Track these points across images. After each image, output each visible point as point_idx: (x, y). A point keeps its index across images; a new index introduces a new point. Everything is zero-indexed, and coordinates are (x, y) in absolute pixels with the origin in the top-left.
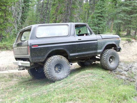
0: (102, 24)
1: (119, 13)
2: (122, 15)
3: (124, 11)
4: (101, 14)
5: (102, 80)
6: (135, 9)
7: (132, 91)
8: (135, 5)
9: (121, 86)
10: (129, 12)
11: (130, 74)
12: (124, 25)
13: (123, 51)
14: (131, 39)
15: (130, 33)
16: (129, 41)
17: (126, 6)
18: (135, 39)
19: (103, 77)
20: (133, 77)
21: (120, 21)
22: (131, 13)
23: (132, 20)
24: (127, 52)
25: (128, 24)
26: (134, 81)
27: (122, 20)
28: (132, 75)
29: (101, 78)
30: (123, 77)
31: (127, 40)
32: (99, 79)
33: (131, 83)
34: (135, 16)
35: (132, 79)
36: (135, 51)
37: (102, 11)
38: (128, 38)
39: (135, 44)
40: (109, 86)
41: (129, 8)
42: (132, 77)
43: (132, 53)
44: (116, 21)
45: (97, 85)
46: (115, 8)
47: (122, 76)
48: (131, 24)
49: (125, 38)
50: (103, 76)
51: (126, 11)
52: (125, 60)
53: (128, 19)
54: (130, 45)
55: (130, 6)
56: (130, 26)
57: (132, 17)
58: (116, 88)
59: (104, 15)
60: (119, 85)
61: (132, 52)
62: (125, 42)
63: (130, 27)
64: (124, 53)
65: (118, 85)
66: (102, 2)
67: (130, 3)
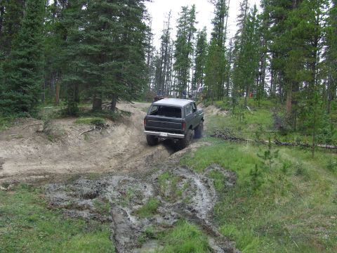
0: (30, 84)
1: (74, 58)
2: (80, 63)
3: (84, 54)
4: (29, 60)
5: (30, 228)
6: (110, 50)
7: (103, 244)
8: (107, 40)
9: (79, 236)
10: (95, 56)
11: (99, 205)
12: (87, 86)
13: (86, 150)
14: (103, 119)
15: (100, 105)
16: (99, 125)
17: (89, 41)
18: (112, 119)
19: (31, 221)
20: (108, 210)
21: (75, 78)
22: (99, 58)
23: (103, 75)
24: (94, 150)
25: (96, 84)
26: (109, 221)
27: (81, 74)
28: (104, 206)
29: (25, 223)
30: (85, 214)
31: (93, 123)
32: (19, 227)
33: (103, 225)
34: (109, 65)
35: (105, 216)
36: (114, 148)
37: (30, 53)
38: (95, 118)
39: (113, 131)
40: (45, 241)
41: (95, 47)
42: (106, 211)
43: (107, 152)
44: (66, 78)
45: (13, 244)
46: (62, 45)
47: (82, 210)
48: (101, 85)
49: (90, 119)
50: (31, 217)
51: (88, 55)
52: (90, 171)
53: (94, 72)
54: (101, 133)
55: (97, 42)
56: (100, 90)
57: (103, 69)
58: (64, 244)
59: (35, 62)
60: (73, 235)
61: (107, 149)
62: (88, 126)
63: (100, 93)
64: (87, 153)
65: (69, 235)
66: (29, 29)
67: (97, 36)
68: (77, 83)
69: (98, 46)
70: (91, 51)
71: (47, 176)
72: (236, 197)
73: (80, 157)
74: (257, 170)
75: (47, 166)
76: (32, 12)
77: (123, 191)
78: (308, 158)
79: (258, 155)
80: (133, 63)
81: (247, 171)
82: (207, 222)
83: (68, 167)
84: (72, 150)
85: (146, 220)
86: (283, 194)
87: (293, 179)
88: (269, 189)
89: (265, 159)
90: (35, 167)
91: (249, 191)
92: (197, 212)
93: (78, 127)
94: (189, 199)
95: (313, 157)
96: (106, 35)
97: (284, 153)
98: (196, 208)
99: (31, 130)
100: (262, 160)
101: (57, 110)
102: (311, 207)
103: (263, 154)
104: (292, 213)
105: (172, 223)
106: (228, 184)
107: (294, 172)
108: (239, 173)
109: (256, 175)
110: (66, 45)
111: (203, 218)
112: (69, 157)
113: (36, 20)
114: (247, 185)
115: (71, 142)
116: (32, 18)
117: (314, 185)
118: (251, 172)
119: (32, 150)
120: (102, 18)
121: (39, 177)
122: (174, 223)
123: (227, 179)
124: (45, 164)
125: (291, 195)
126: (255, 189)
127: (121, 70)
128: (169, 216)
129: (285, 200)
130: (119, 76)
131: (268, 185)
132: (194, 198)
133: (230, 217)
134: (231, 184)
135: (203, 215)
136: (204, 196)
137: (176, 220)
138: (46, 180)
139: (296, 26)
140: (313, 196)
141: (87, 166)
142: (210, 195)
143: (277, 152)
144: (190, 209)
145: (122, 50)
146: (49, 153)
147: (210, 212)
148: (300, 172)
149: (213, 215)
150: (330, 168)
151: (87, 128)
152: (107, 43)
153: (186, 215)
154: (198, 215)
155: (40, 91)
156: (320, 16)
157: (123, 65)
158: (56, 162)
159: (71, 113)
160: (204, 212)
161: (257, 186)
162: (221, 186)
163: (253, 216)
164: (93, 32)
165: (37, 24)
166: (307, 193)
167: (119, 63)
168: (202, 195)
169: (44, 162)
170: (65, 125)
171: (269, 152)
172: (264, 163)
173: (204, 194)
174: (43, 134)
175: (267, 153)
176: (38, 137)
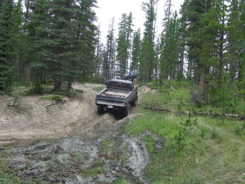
0: (5, 69)
1: (39, 49)
2: (44, 53)
3: (48, 47)
4: (4, 51)
6: (67, 44)
8: (64, 36)
10: (56, 48)
12: (50, 71)
13: (47, 120)
14: (62, 96)
15: (60, 85)
16: (58, 101)
17: (52, 37)
18: (68, 96)
21: (40, 65)
22: (59, 49)
23: (61, 63)
24: (54, 120)
25: (55, 69)
27: (45, 62)
31: (54, 99)
34: (67, 55)
36: (70, 118)
37: (5, 46)
38: (55, 95)
39: (69, 105)
41: (55, 41)
43: (64, 121)
44: (33, 65)
46: (31, 40)
48: (60, 70)
49: (51, 96)
51: (50, 47)
52: (49, 137)
53: (55, 60)
54: (60, 107)
55: (57, 38)
56: (59, 74)
57: (61, 57)
59: (9, 53)
61: (64, 119)
62: (50, 102)
63: (59, 76)
64: (48, 122)
66: (4, 27)
67: (57, 33)
68: (42, 68)
69: (58, 40)
70: (52, 44)
71: (13, 142)
72: (164, 157)
73: (42, 126)
74: (180, 136)
75: (15, 133)
76: (7, 15)
77: (73, 154)
78: (219, 125)
79: (180, 123)
80: (84, 53)
81: (172, 136)
82: (141, 179)
83: (32, 134)
84: (36, 120)
85: (90, 179)
86: (201, 155)
87: (208, 142)
88: (191, 150)
89: (187, 126)
90: (4, 134)
91: (174, 152)
92: (133, 170)
93: (42, 102)
94: (126, 159)
95: (222, 124)
96: (64, 32)
97: (201, 121)
98: (132, 167)
99: (4, 105)
100: (184, 127)
101: (27, 90)
102: (226, 165)
103: (184, 122)
104: (210, 171)
105: (111, 181)
106: (158, 146)
107: (209, 136)
108: (166, 137)
109: (180, 139)
110: (33, 40)
111: (138, 175)
112: (33, 126)
113: (10, 21)
114: (173, 147)
115: (35, 114)
116: (7, 19)
117: (226, 147)
118: (176, 137)
119: (4, 120)
120: (61, 19)
121: (7, 142)
122: (114, 181)
123: (157, 142)
124: (14, 132)
125: (208, 155)
126: (179, 151)
127: (75, 59)
128: (110, 175)
129: (204, 159)
130: (74, 63)
131: (189, 147)
132: (131, 159)
133: (160, 175)
134: (160, 147)
135: (138, 173)
136: (139, 157)
137: (115, 179)
138: (12, 144)
139: (207, 25)
140: (226, 156)
141: (48, 133)
142: (144, 155)
143: (195, 121)
144: (127, 168)
145: (76, 43)
146: (17, 122)
147: (144, 171)
148: (214, 136)
149: (146, 173)
150: (237, 132)
151: (49, 103)
152: (64, 38)
153: (124, 173)
154: (133, 173)
155: (12, 74)
156: (225, 17)
157: (77, 55)
158: (22, 129)
159: (37, 92)
160: (138, 170)
161: (181, 148)
162: (152, 148)
163: (179, 174)
164: (54, 30)
165: (11, 23)
166: (221, 153)
167: (74, 53)
168: (137, 156)
169: (12, 130)
170: (32, 101)
171: (189, 121)
172: (185, 129)
173: (139, 155)
174: (13, 108)
175: (188, 121)
176: (9, 111)
